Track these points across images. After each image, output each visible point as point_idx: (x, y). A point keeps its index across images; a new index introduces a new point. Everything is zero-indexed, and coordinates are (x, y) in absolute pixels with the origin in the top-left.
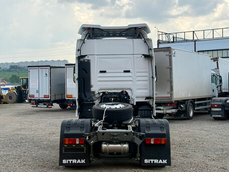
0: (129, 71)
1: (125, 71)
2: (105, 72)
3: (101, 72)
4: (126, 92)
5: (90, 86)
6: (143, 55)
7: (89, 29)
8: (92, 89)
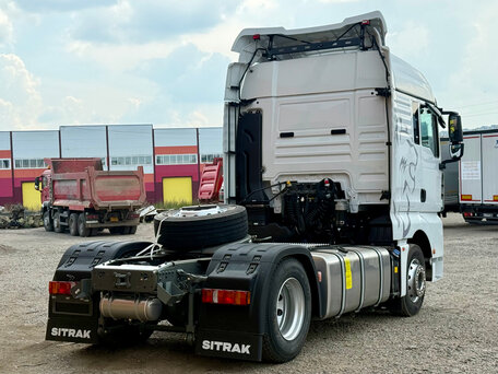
0: (342, 132)
1: (334, 132)
2: (291, 135)
3: (283, 135)
4: (330, 181)
5: (260, 169)
6: (376, 89)
7: (257, 38)
8: (265, 177)
